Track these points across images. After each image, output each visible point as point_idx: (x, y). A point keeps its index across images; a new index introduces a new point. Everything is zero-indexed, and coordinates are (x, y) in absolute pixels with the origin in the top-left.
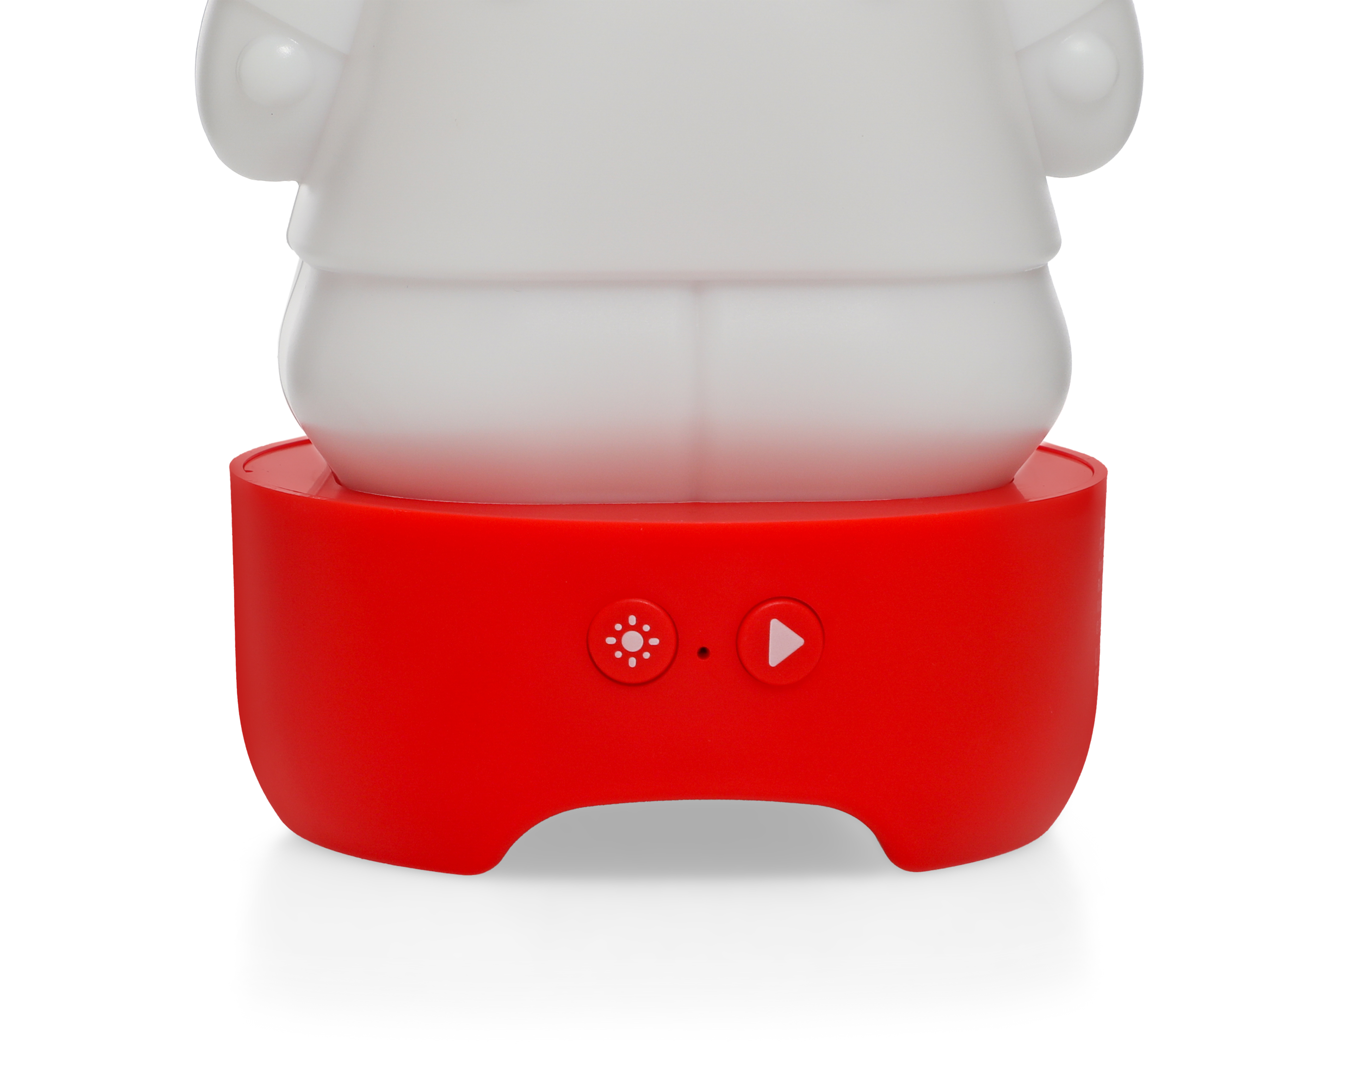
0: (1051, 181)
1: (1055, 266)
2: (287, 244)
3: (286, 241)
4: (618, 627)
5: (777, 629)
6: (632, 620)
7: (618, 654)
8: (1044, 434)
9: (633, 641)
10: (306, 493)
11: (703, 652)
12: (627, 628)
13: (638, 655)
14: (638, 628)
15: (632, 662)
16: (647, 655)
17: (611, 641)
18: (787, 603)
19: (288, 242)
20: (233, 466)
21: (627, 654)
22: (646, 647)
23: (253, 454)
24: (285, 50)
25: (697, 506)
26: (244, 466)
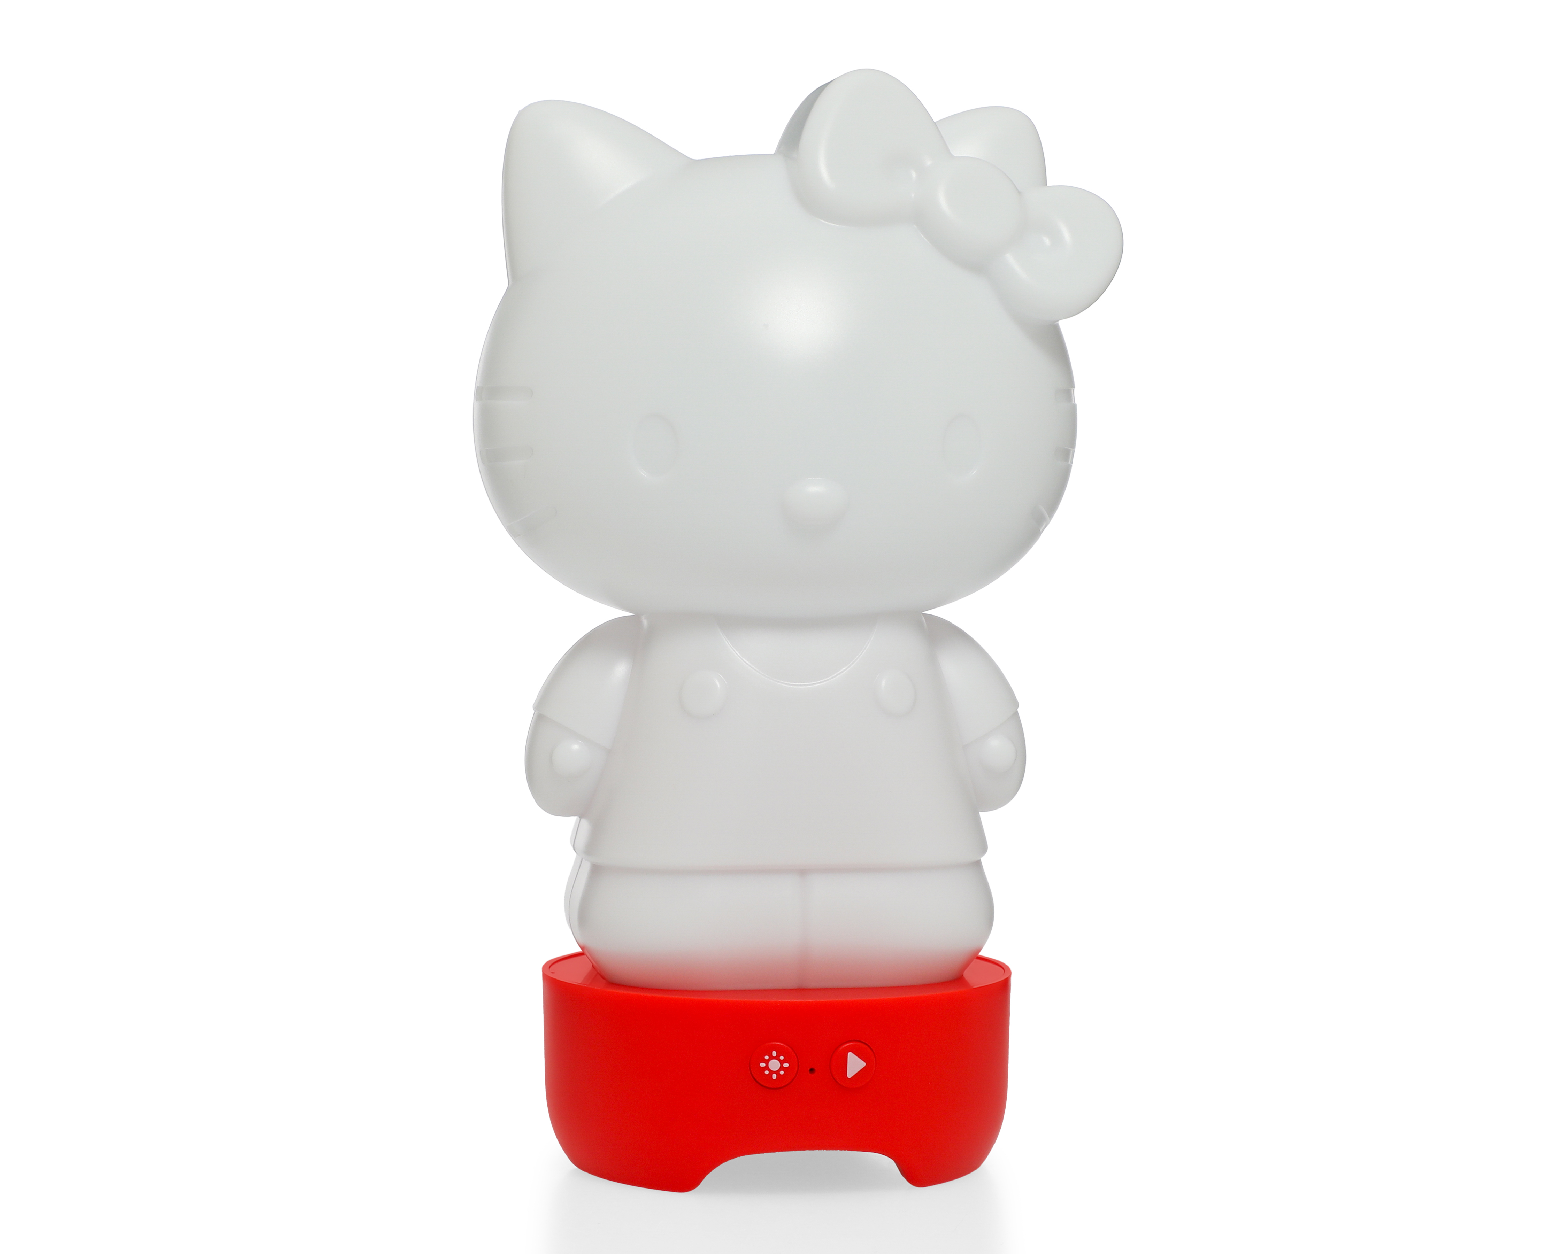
0: (982, 815)
1: (986, 861)
2: (573, 851)
3: (572, 848)
4: (767, 1057)
5: (851, 1056)
6: (774, 1054)
7: (767, 1072)
8: (979, 951)
9: (774, 1065)
10: (580, 982)
11: (812, 1070)
12: (771, 1058)
13: (777, 1072)
14: (777, 1058)
15: (774, 1076)
16: (782, 1073)
17: (763, 1065)
18: (859, 1044)
19: (574, 849)
20: (544, 967)
21: (771, 1072)
22: (782, 1068)
23: (553, 962)
24: (576, 747)
25: (802, 990)
26: (550, 967)
